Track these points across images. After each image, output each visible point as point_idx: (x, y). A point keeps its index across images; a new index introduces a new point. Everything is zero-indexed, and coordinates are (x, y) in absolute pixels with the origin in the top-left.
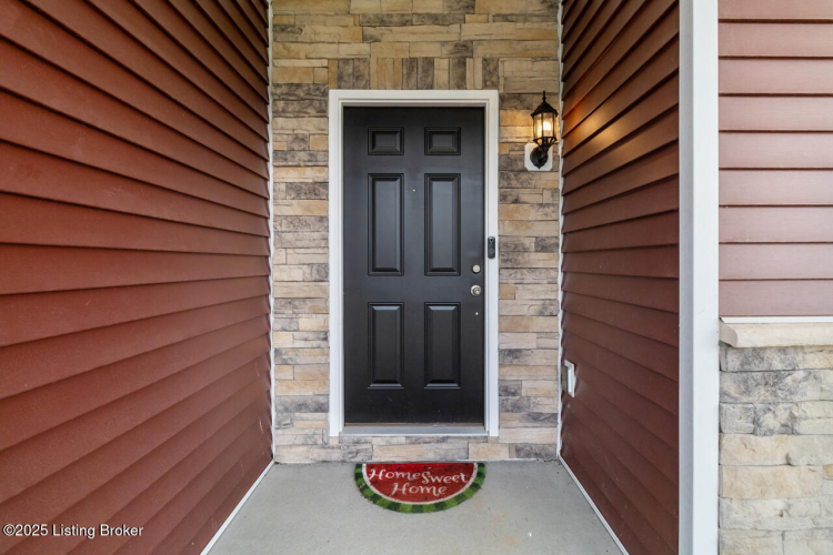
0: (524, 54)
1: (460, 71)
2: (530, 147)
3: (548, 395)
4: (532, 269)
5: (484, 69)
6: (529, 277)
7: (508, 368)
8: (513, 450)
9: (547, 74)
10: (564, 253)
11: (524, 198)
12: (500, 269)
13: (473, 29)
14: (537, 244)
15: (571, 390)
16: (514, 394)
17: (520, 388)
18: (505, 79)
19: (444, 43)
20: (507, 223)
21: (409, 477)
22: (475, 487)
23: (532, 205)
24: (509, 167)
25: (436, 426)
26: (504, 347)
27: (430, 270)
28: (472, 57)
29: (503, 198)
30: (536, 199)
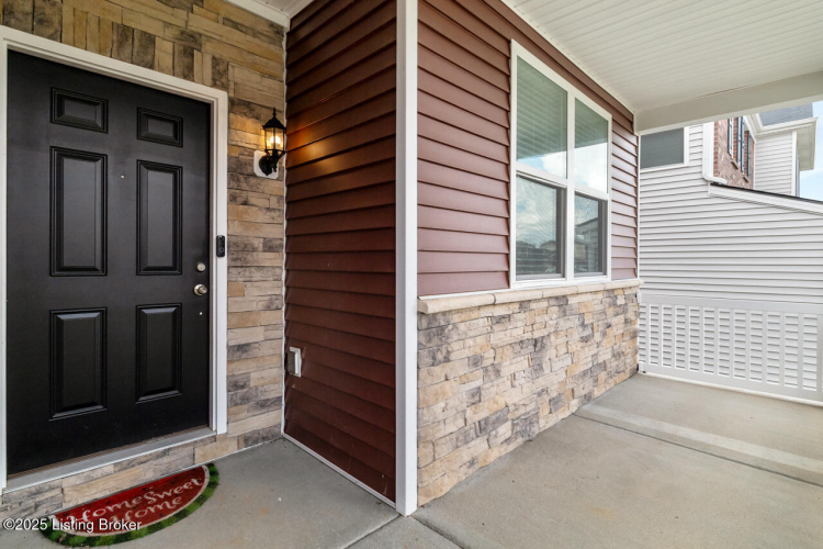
0: (253, 67)
1: (187, 60)
2: (258, 155)
3: (275, 381)
4: (260, 268)
5: (214, 67)
6: (257, 275)
7: (237, 363)
8: (242, 442)
9: (273, 91)
10: (287, 254)
11: (252, 200)
12: (228, 268)
13: (200, 22)
14: (265, 245)
15: (298, 371)
16: (243, 387)
17: (249, 380)
18: (235, 84)
19: (167, 25)
20: (236, 223)
21: (127, 505)
22: (213, 485)
23: (260, 208)
24: (238, 170)
25: (150, 443)
26: (232, 343)
27: (143, 268)
28: (199, 50)
29: (232, 199)
30: (263, 203)
